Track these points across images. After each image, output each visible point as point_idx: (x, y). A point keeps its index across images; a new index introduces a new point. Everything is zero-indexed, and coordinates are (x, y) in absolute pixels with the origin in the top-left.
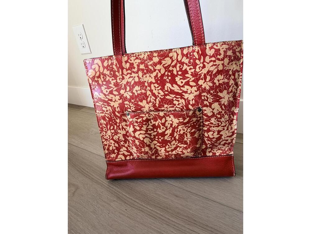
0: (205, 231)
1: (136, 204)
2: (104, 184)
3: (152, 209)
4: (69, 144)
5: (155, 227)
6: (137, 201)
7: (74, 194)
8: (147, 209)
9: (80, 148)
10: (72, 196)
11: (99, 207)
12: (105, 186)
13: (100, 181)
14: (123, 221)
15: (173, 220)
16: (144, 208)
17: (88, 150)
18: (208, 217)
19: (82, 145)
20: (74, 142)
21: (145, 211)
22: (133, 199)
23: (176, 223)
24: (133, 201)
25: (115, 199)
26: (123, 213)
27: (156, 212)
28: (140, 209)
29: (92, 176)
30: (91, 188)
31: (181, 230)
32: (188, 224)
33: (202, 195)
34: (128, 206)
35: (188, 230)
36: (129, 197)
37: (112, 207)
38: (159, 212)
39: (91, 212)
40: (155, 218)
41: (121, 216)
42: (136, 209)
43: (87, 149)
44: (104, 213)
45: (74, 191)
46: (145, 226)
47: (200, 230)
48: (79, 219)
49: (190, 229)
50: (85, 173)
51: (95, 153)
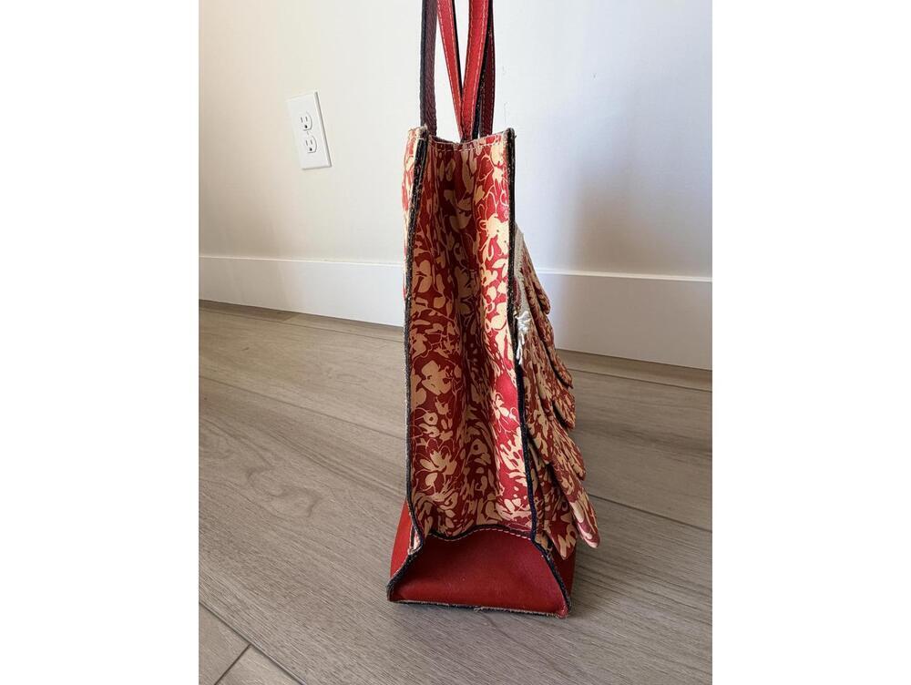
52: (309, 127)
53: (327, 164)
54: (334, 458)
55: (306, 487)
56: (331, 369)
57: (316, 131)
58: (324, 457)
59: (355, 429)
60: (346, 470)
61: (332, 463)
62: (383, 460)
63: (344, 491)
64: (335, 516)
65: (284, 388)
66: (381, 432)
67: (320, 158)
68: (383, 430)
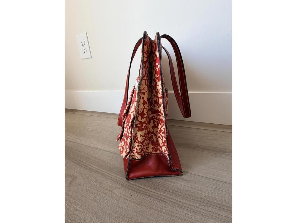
0: (222, 210)
1: (142, 189)
2: (104, 173)
3: (160, 193)
4: (66, 141)
5: (165, 210)
6: (142, 186)
7: (70, 184)
8: (154, 193)
9: (76, 143)
10: (69, 185)
11: (100, 194)
12: (105, 175)
13: (99, 171)
14: (129, 207)
15: (186, 202)
16: (151, 192)
17: (85, 144)
18: (222, 197)
19: (78, 140)
20: (69, 139)
21: (152, 196)
22: (138, 185)
23: (189, 205)
24: (138, 187)
25: (118, 186)
26: (128, 199)
27: (165, 196)
28: (147, 194)
29: (90, 167)
30: (90, 177)
31: (195, 211)
32: (202, 205)
33: (210, 177)
34: (133, 192)
35: (203, 211)
36: (133, 183)
37: (115, 194)
38: (168, 196)
39: (92, 200)
40: (165, 201)
41: (126, 202)
42: (142, 194)
43: (83, 144)
44: (106, 200)
45: (70, 181)
46: (155, 210)
47: (216, 209)
48: (77, 208)
49: (205, 210)
50: (82, 164)
51: (92, 146)
52: (84, 45)
53: (90, 57)
54: (84, 161)
55: (70, 174)
56: (89, 128)
57: (86, 46)
58: (80, 161)
59: (94, 150)
60: (88, 166)
61: (83, 163)
62: (104, 161)
63: (86, 174)
64: (80, 185)
65: (69, 136)
66: (104, 151)
67: (88, 55)
68: (105, 150)
